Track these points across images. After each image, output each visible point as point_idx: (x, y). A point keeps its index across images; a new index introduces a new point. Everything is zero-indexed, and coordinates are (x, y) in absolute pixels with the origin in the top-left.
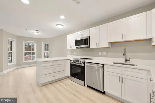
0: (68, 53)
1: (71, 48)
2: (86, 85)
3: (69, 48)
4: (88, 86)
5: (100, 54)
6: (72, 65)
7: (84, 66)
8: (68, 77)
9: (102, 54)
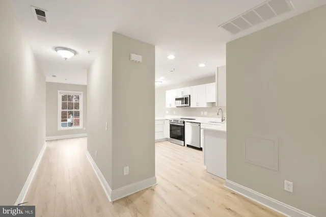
0: (167, 112)
1: (170, 106)
2: (186, 145)
3: (168, 106)
4: (188, 146)
5: (202, 113)
6: (171, 126)
7: (184, 126)
8: (167, 140)
9: (203, 113)
